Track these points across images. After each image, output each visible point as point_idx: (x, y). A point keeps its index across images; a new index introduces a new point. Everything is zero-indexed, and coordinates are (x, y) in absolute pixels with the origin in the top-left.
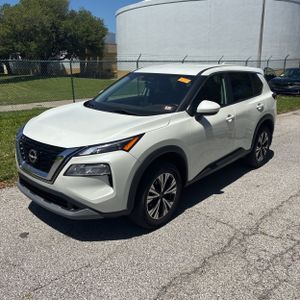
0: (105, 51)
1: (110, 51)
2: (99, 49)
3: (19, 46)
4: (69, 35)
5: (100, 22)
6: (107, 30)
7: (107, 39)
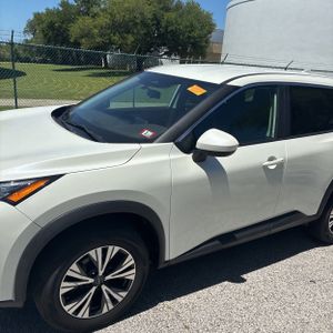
0: (208, 50)
1: (215, 51)
2: (202, 47)
3: (116, 38)
4: (170, 29)
5: (208, 16)
6: (214, 25)
7: (213, 37)
